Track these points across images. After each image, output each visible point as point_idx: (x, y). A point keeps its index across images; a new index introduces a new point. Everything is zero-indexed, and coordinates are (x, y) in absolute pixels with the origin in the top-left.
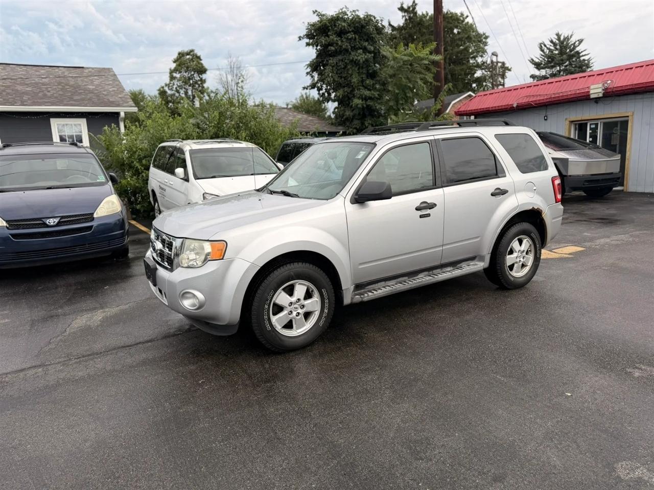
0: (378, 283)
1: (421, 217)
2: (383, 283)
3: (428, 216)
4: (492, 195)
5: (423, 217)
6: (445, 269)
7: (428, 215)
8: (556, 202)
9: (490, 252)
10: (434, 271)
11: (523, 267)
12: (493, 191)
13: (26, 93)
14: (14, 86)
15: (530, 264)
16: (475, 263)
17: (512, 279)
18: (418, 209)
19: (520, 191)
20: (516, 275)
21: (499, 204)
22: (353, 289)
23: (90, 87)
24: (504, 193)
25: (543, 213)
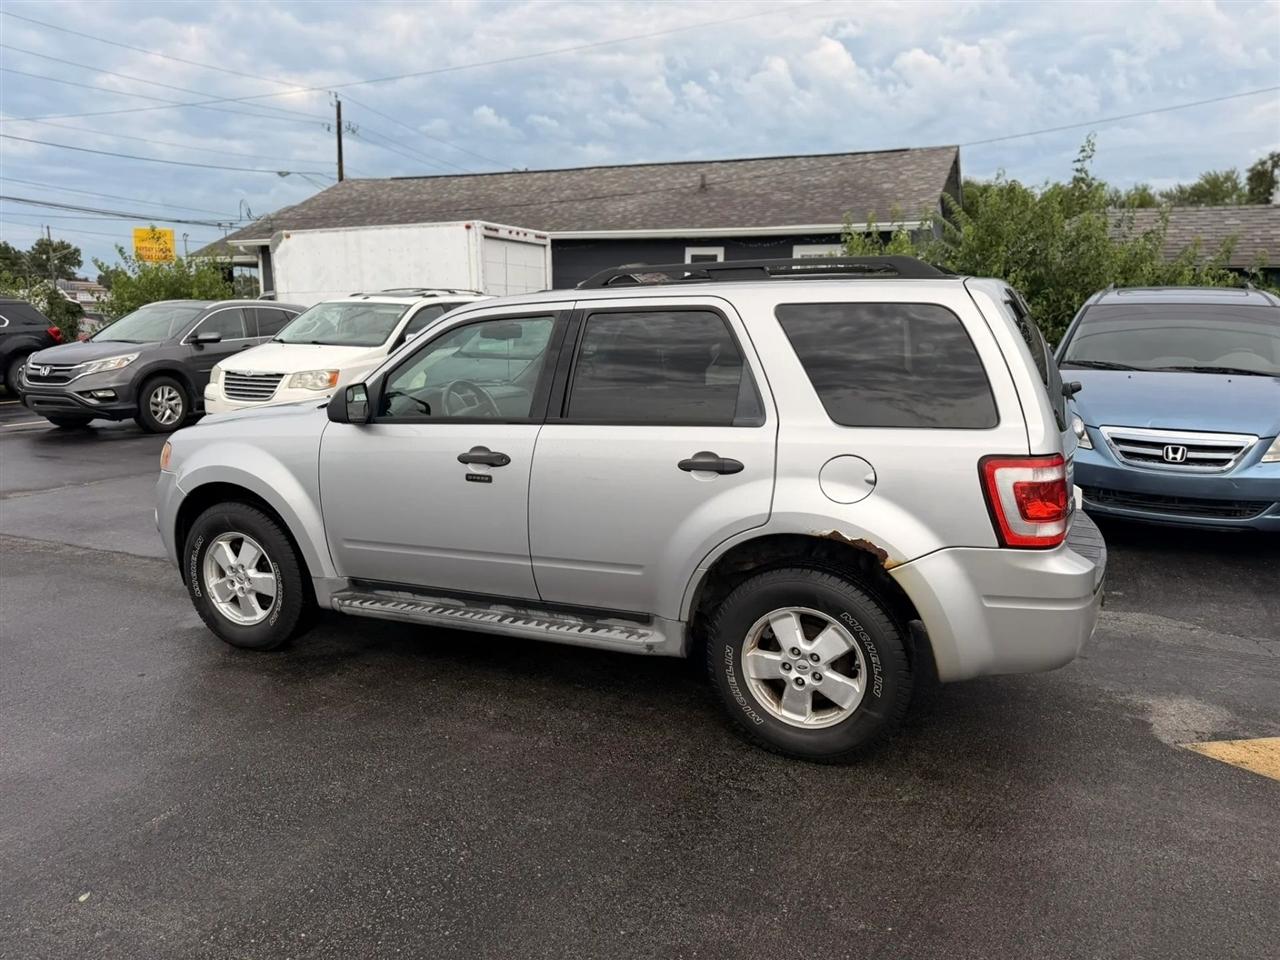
0: (397, 591)
1: (470, 478)
2: (408, 596)
3: (483, 482)
4: (685, 466)
5: (472, 480)
6: (561, 618)
7: (489, 479)
8: (1002, 544)
9: (685, 617)
10: (530, 612)
11: (821, 703)
12: (690, 457)
13: (777, 205)
14: (772, 193)
15: (850, 705)
16: (650, 632)
17: (758, 720)
18: (464, 459)
19: (798, 473)
20: (782, 716)
21: (704, 497)
22: (346, 585)
23: (886, 186)
24: (728, 468)
25: (889, 562)
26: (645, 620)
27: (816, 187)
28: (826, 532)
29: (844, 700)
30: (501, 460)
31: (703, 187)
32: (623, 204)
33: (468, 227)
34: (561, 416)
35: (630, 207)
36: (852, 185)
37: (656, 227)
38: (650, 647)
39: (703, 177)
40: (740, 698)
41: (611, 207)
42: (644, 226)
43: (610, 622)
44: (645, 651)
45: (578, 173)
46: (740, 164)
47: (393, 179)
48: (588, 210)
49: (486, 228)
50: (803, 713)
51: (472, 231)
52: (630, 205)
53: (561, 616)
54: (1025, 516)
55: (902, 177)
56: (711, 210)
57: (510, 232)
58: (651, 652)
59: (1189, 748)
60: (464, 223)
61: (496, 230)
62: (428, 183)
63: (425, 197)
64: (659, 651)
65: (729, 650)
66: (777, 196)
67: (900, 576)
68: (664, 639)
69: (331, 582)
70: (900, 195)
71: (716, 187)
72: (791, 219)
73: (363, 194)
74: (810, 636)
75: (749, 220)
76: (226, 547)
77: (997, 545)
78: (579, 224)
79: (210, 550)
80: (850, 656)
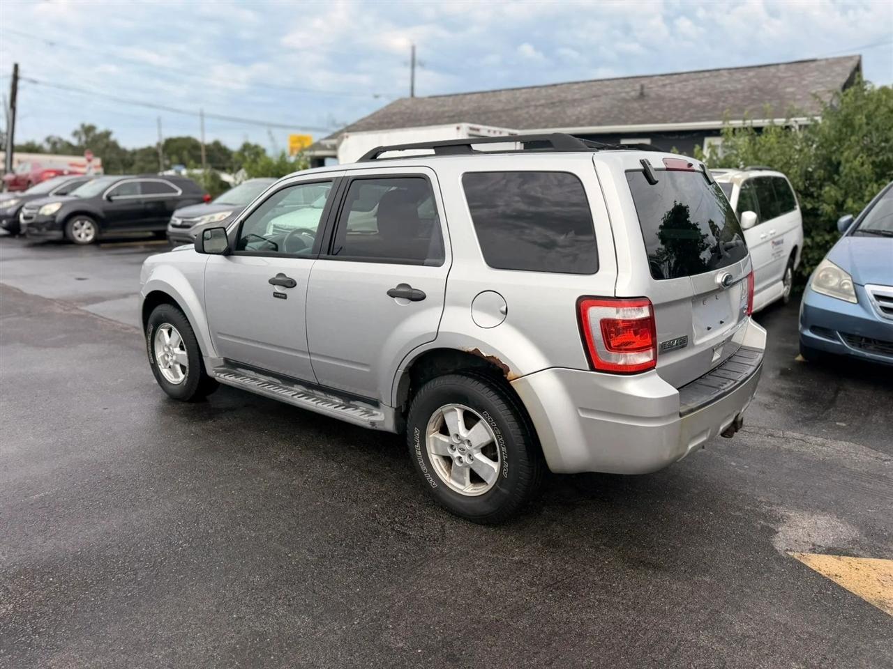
0: (247, 370)
1: (276, 295)
2: (252, 373)
3: (282, 298)
4: (392, 294)
5: (278, 297)
6: (330, 397)
7: (284, 297)
8: (592, 368)
9: (394, 405)
10: (315, 392)
11: (476, 478)
12: (395, 287)
13: (696, 107)
14: (694, 98)
15: (491, 480)
16: (379, 413)
17: (434, 485)
18: (273, 282)
19: (458, 303)
20: (451, 484)
21: (403, 317)
22: (222, 363)
23: (789, 90)
24: (417, 297)
25: (511, 375)
26: (376, 404)
27: (730, 92)
28: (471, 349)
29: (488, 478)
30: (291, 284)
31: (642, 95)
32: (579, 109)
33: (458, 128)
34: (328, 254)
35: (584, 111)
36: (760, 90)
37: (599, 124)
38: (373, 423)
39: (642, 87)
40: (424, 468)
41: (572, 112)
42: (591, 124)
43: (358, 403)
44: (369, 426)
45: (553, 87)
46: (675, 76)
47: (430, 97)
48: (553, 113)
49: (471, 129)
50: (463, 484)
51: (461, 131)
52: (584, 109)
53: (331, 396)
54: (609, 346)
55: (805, 82)
56: (644, 111)
57: (489, 131)
58: (374, 428)
59: (796, 557)
60: (456, 125)
61: (478, 130)
62: (451, 99)
63: (446, 109)
64: (379, 427)
65: (417, 432)
66: (698, 100)
67: (517, 386)
68: (383, 419)
69: (213, 360)
70: (798, 97)
71: (653, 95)
72: (704, 117)
73: (408, 108)
74: (468, 427)
75: (670, 119)
76: (165, 332)
77: (588, 368)
78: (544, 124)
79: (157, 335)
80: (492, 444)
